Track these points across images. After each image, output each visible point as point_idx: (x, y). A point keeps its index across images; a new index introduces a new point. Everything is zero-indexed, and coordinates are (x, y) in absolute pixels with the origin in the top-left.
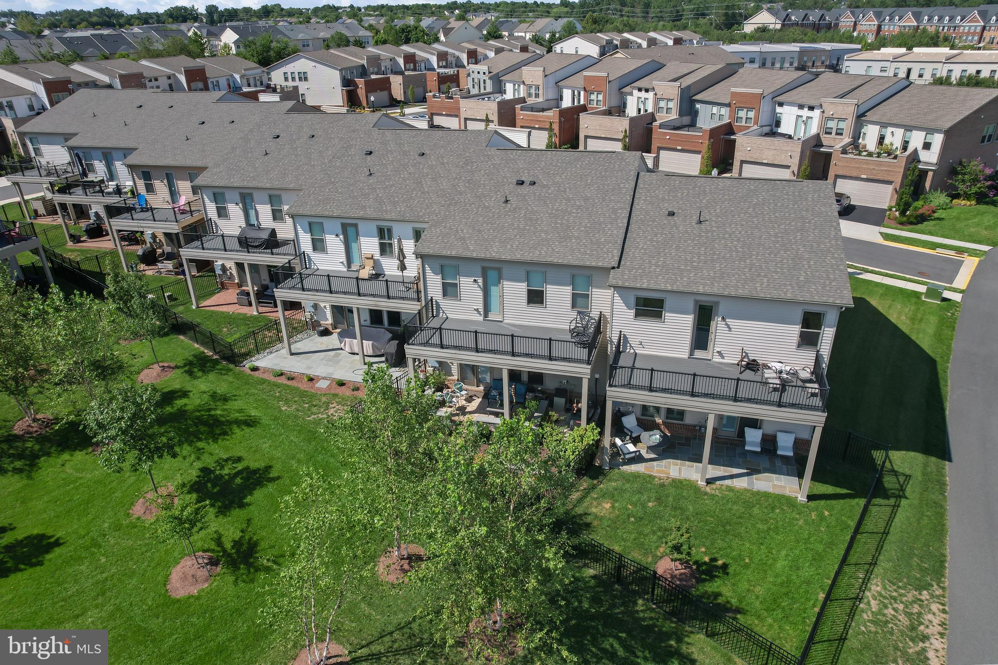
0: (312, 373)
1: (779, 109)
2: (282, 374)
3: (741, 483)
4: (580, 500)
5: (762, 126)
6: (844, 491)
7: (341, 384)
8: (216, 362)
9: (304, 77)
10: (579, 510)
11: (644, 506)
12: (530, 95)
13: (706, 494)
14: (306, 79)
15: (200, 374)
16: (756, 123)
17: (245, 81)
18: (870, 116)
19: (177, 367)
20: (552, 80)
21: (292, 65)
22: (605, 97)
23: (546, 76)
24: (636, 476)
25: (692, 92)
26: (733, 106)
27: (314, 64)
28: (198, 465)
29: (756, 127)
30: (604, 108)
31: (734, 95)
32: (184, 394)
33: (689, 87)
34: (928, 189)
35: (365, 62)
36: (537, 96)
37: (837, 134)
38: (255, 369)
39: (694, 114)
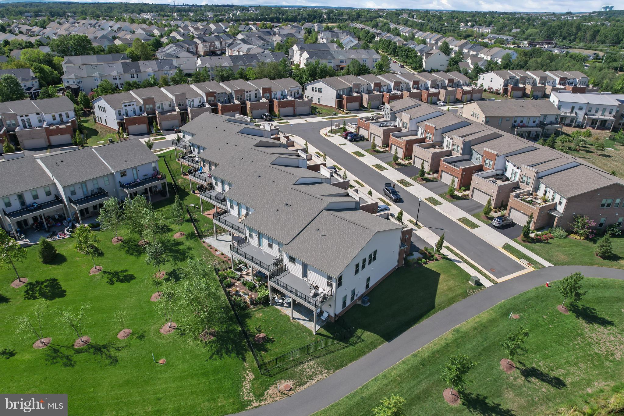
0: (217, 248)
1: (507, 163)
2: (210, 246)
3: (302, 322)
4: (255, 311)
5: (496, 170)
6: (331, 335)
7: (223, 254)
8: (196, 236)
9: (320, 91)
10: (252, 313)
11: (270, 318)
12: (404, 127)
13: (290, 321)
14: (321, 92)
15: (189, 239)
16: (493, 168)
17: (290, 93)
18: (545, 179)
19: (185, 235)
20: (414, 121)
21: (317, 84)
22: (433, 136)
23: (411, 119)
24: (277, 310)
25: (472, 144)
26: (484, 157)
27: (326, 85)
28: (173, 268)
29: (492, 170)
30: (432, 142)
31: (485, 151)
32: (182, 244)
33: (470, 141)
34: (555, 225)
35: (352, 86)
36: (406, 128)
37: (527, 184)
38: (204, 242)
39: (471, 155)
